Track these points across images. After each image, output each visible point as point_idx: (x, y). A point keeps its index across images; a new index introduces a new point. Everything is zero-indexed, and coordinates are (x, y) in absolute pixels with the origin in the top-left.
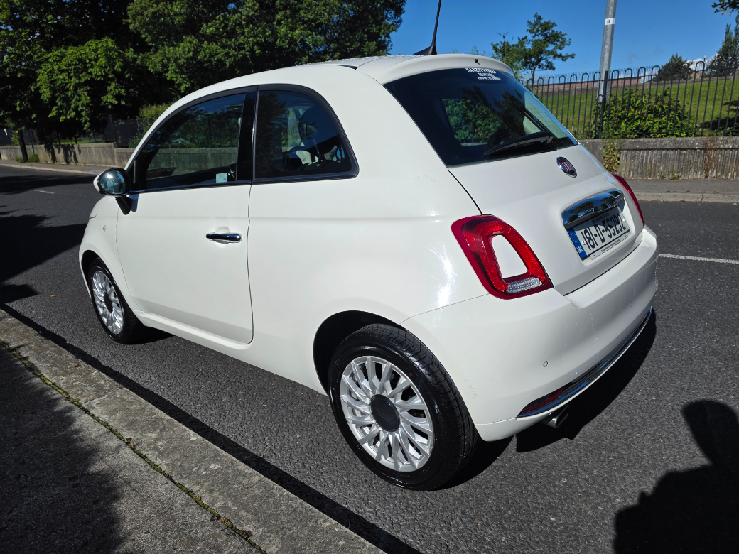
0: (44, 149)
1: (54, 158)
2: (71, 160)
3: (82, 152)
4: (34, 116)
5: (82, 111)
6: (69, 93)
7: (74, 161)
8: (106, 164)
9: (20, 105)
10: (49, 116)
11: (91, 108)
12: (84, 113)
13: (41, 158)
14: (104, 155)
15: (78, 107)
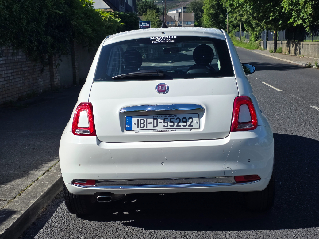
0: (286, 44)
1: (289, 51)
2: (297, 53)
3: (304, 48)
4: (280, 22)
5: (306, 19)
6: (300, 7)
7: (298, 54)
8: (314, 57)
9: (272, 16)
10: (288, 23)
11: (313, 17)
12: (306, 21)
13: (284, 50)
14: (314, 51)
15: (304, 16)
